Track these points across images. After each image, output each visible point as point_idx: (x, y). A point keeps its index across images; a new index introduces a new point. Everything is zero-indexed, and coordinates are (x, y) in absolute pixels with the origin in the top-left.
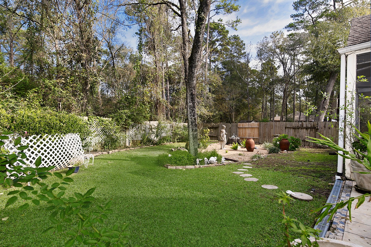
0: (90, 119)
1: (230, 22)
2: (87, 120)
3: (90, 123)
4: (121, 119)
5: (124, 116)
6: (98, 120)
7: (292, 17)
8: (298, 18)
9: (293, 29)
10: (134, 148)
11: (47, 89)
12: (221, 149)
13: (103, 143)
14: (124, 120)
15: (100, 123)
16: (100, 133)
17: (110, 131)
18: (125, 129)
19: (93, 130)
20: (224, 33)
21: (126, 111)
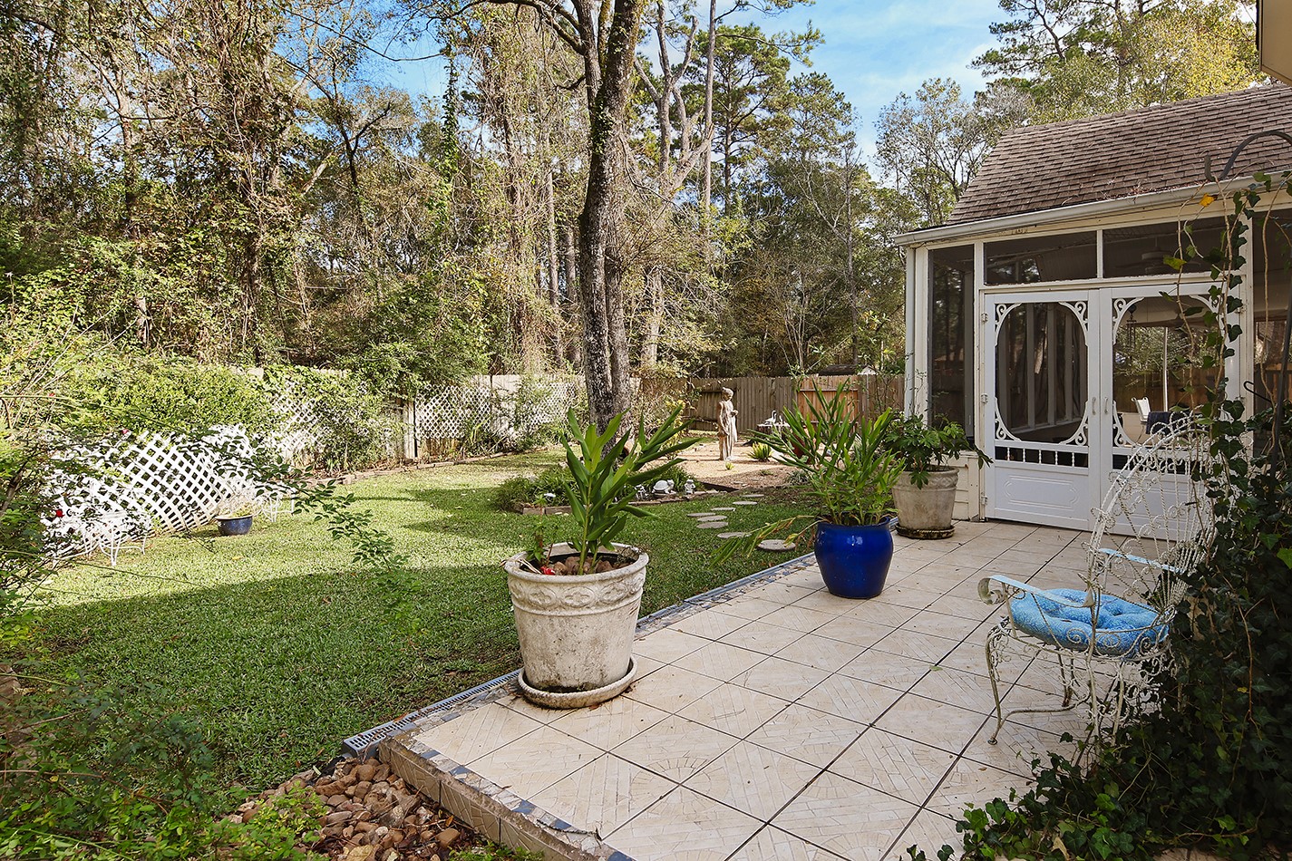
0: (270, 374)
1: (786, 37)
2: (261, 378)
3: (274, 388)
4: (382, 371)
5: (395, 364)
6: (300, 377)
7: (994, 31)
8: (1015, 36)
9: (1001, 69)
10: (432, 465)
11: (100, 272)
12: (721, 459)
13: (321, 451)
14: (395, 376)
15: (309, 386)
16: (310, 419)
17: (344, 412)
18: (399, 404)
19: (285, 410)
20: (773, 65)
21: (400, 346)
